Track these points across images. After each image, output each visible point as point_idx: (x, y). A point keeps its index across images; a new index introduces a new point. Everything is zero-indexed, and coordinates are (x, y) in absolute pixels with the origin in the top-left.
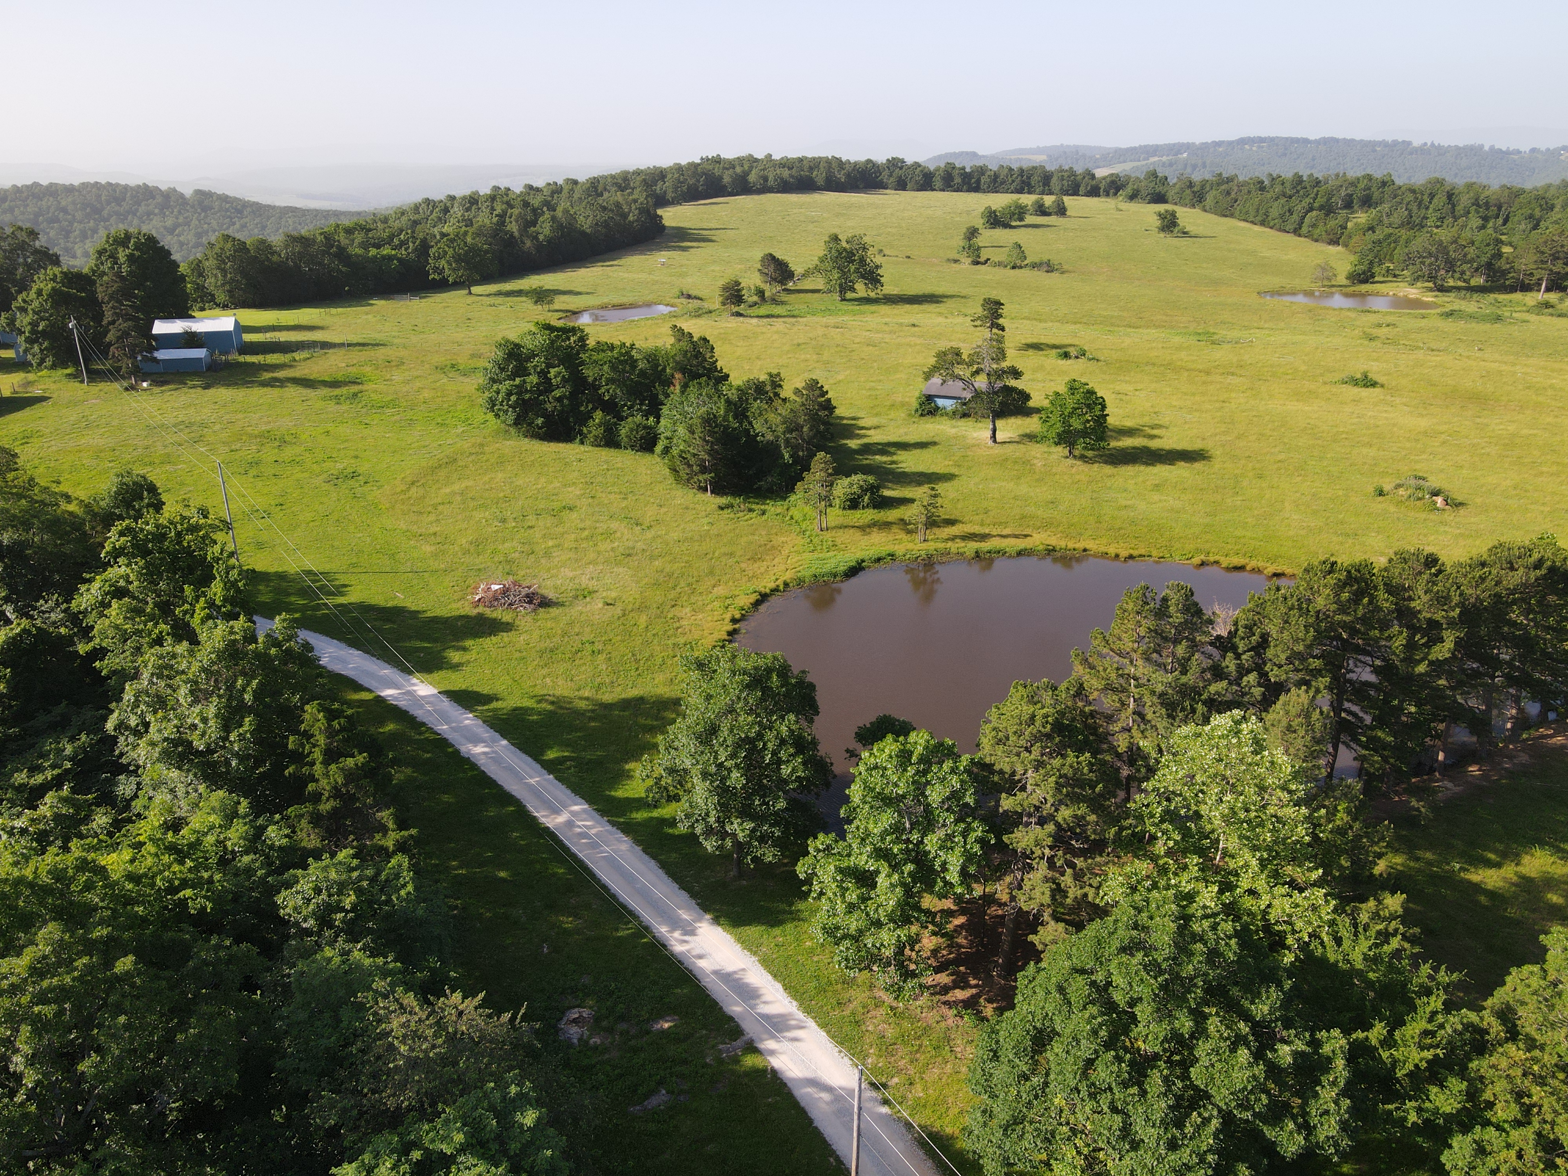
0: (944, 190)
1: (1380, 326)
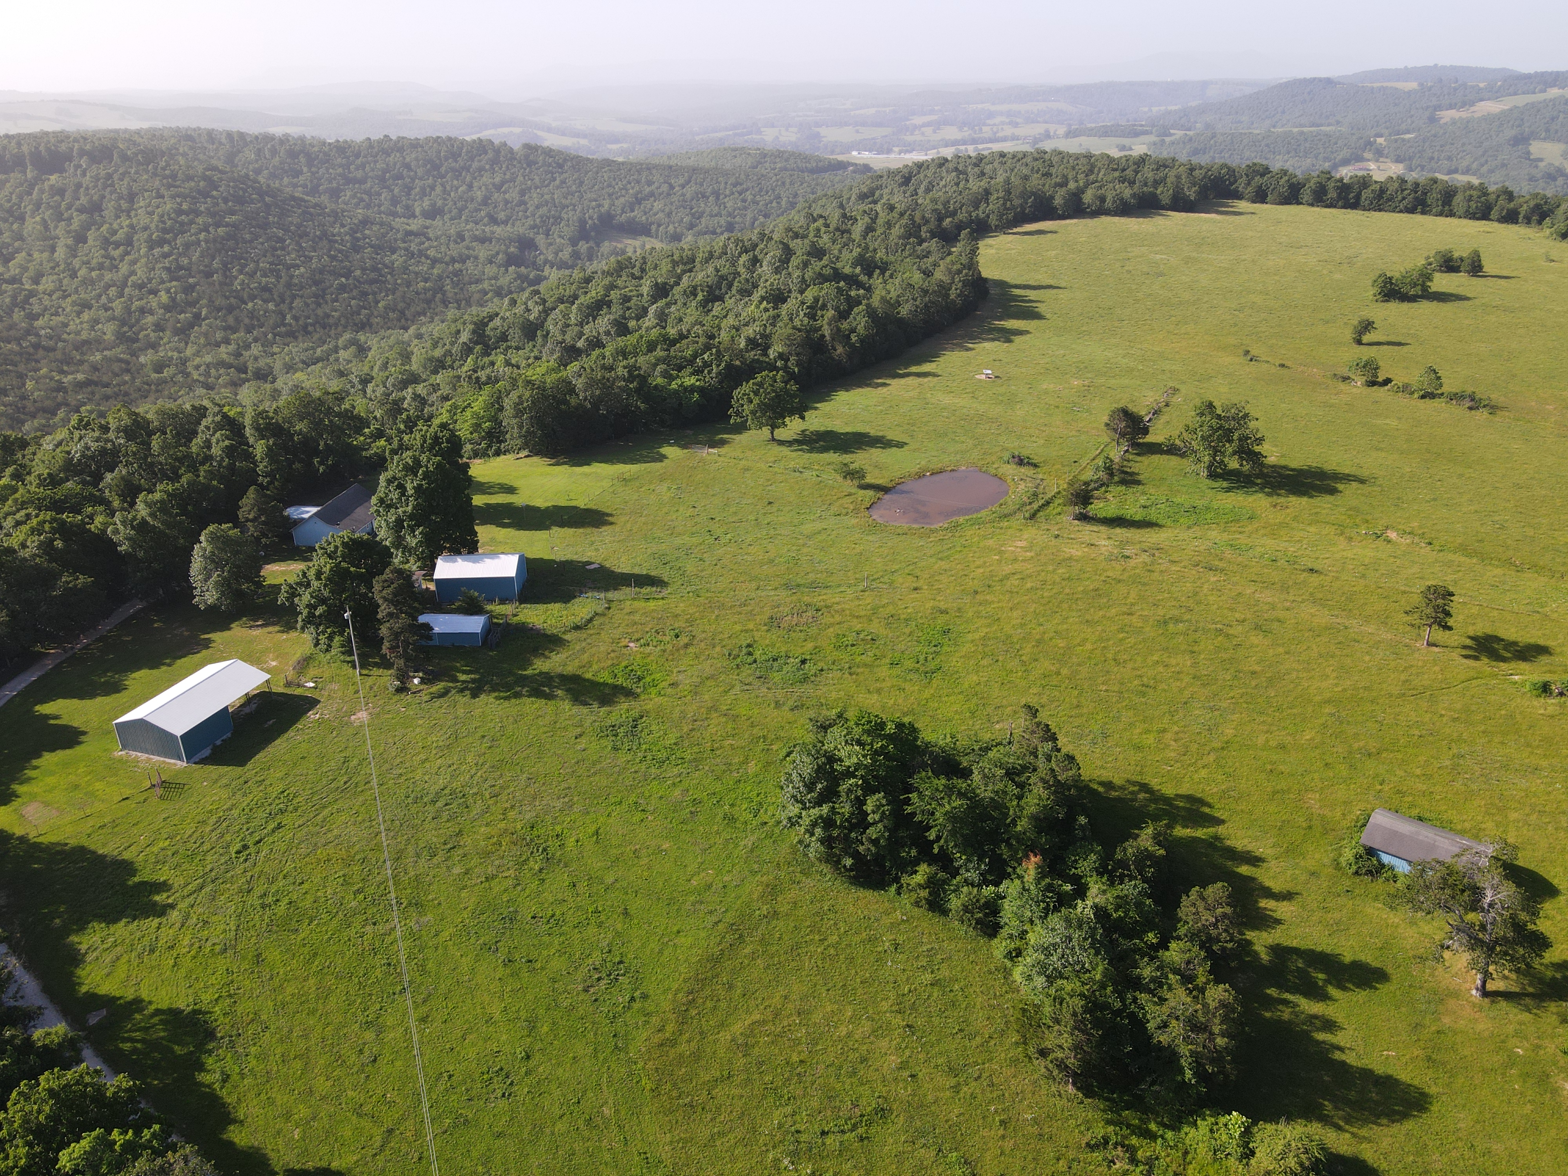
0: (1312, 205)
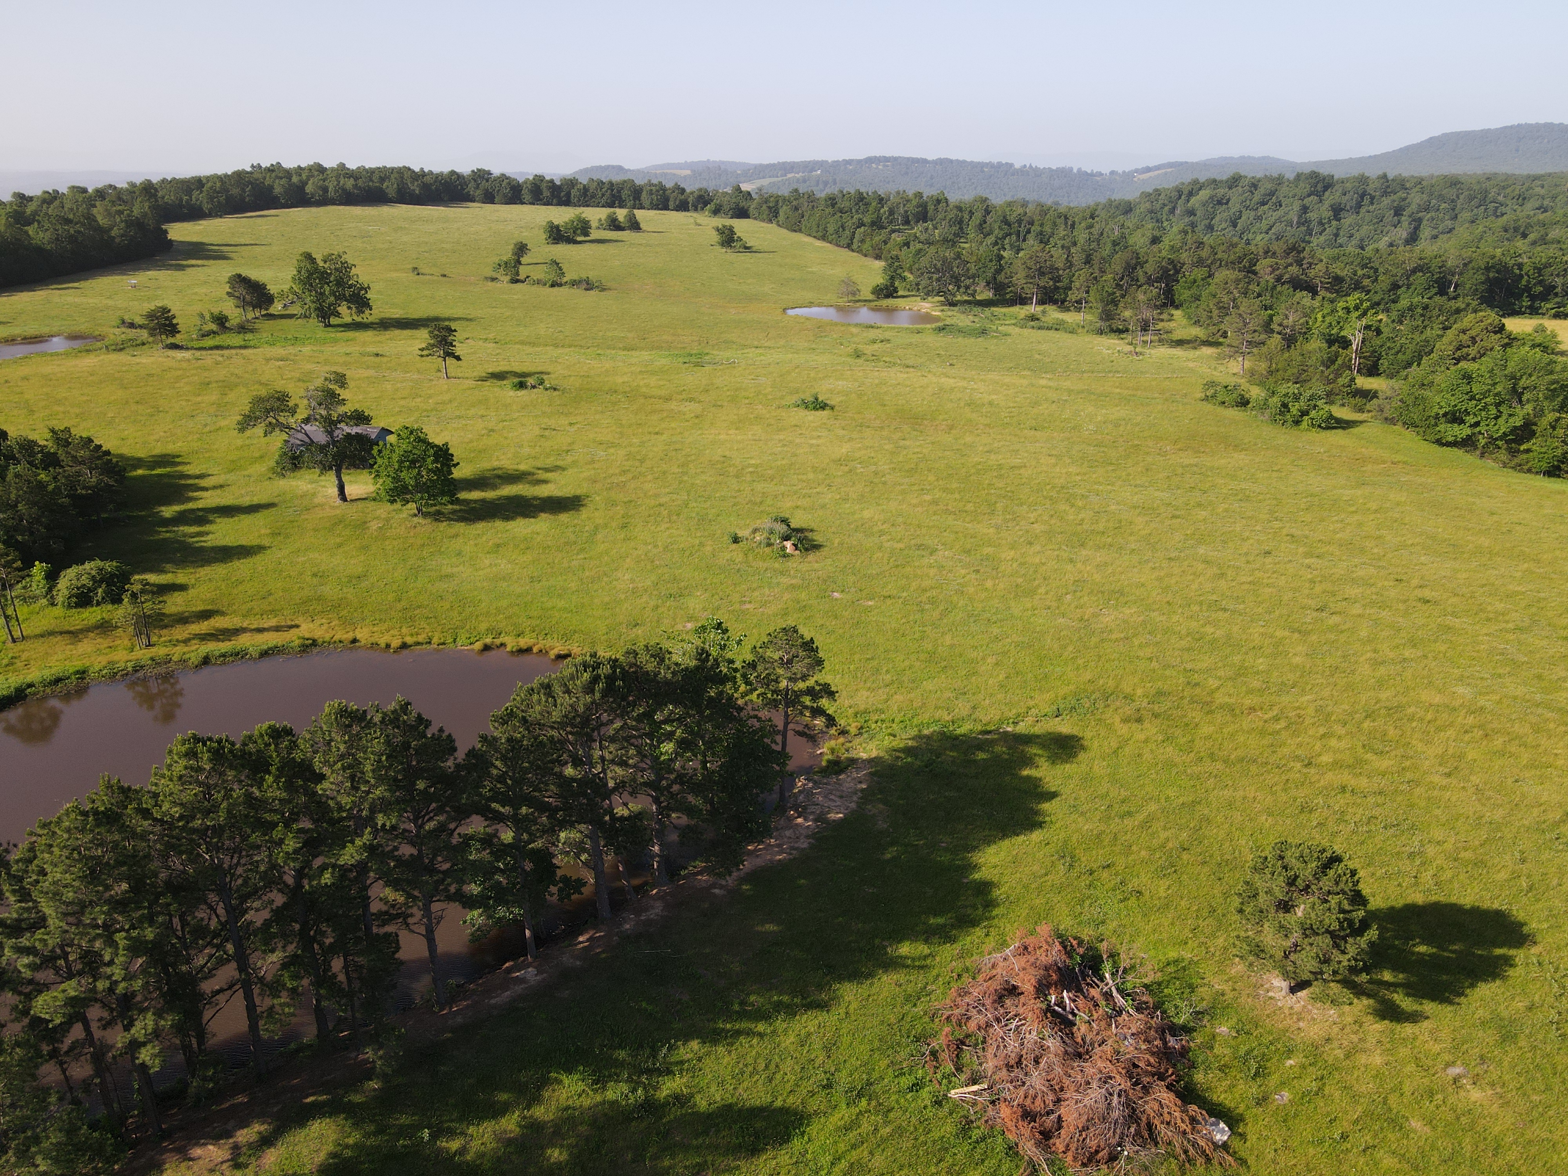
0: (533, 204)
1: (874, 342)
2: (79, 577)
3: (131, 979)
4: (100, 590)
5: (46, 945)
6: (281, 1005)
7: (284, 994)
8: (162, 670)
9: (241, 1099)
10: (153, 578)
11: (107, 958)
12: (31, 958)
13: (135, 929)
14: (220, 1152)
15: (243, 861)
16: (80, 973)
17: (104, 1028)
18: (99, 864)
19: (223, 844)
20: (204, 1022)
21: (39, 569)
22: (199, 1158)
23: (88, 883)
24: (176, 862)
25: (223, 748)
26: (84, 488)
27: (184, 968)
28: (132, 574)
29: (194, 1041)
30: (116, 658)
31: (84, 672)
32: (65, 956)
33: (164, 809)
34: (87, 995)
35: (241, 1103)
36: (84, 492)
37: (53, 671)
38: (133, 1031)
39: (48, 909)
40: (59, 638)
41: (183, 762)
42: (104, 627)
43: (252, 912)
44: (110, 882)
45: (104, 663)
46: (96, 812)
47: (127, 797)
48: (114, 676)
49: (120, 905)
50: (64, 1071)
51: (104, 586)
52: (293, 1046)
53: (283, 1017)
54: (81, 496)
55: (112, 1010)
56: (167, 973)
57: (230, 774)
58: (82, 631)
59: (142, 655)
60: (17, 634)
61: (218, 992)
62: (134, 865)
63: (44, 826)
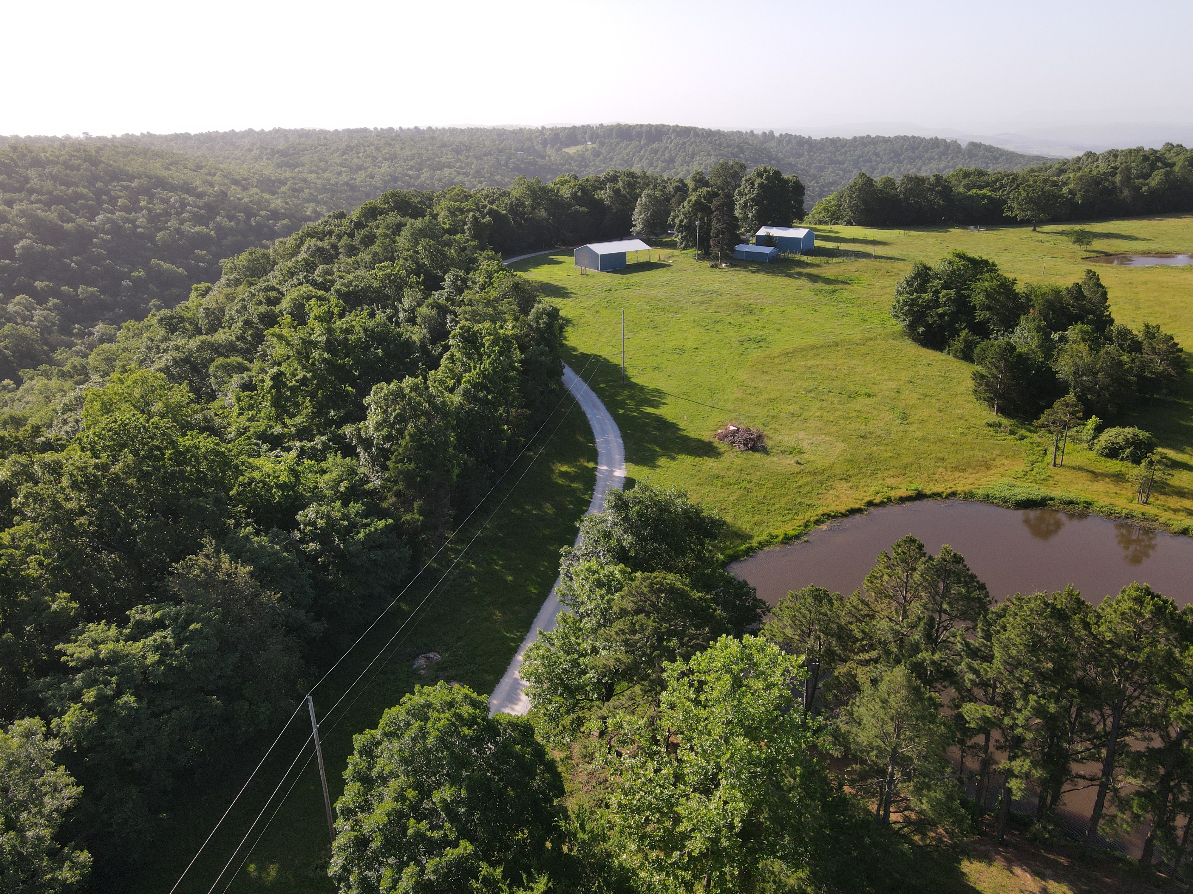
2: (1117, 435)
3: (1026, 729)
4: (1128, 450)
5: (986, 674)
6: (1122, 819)
7: (1128, 813)
8: (1147, 525)
9: (1062, 860)
10: (1171, 454)
11: (1018, 706)
12: (975, 677)
13: (1044, 698)
14: (1032, 884)
15: (1143, 697)
16: (999, 704)
17: (997, 748)
18: (1040, 642)
19: (1133, 677)
20: (1062, 791)
21: (1093, 421)
22: (1018, 876)
23: (1029, 651)
24: (1092, 671)
25: (1166, 608)
26: (1151, 372)
27: (1065, 745)
28: (1157, 446)
29: (1049, 798)
30: (1117, 503)
31: (1090, 504)
32: (995, 687)
33: (1100, 629)
34: (996, 721)
35: (1062, 864)
36: (1149, 375)
37: (1071, 495)
38: (1013, 763)
39: (997, 653)
40: (1085, 474)
41: (1130, 604)
42: (1119, 478)
43: (1132, 738)
44: (1042, 658)
45: (1106, 503)
46: (1054, 607)
47: (1079, 608)
48: (1110, 515)
49: (1042, 676)
50: (963, 757)
51: (1132, 448)
52: (1117, 853)
53: (1119, 829)
54: (1146, 378)
55: (1007, 740)
56: (1052, 740)
57: (1163, 630)
58: (1102, 474)
59: (1137, 508)
60: (1058, 461)
61: (1082, 777)
62: (1063, 656)
63: (1019, 599)
